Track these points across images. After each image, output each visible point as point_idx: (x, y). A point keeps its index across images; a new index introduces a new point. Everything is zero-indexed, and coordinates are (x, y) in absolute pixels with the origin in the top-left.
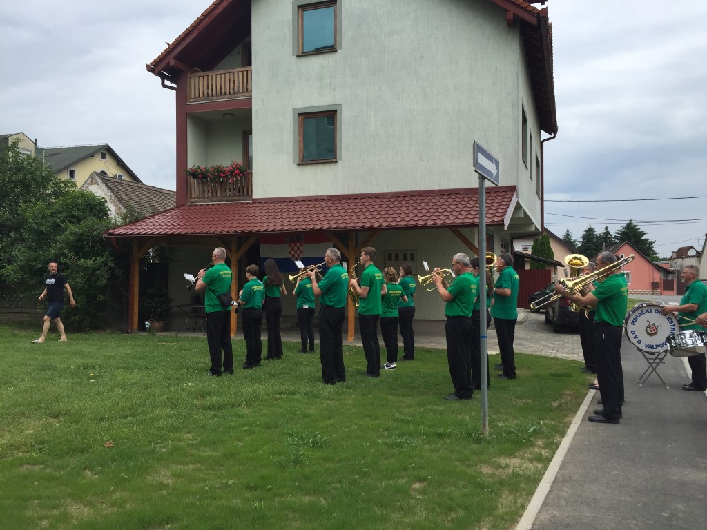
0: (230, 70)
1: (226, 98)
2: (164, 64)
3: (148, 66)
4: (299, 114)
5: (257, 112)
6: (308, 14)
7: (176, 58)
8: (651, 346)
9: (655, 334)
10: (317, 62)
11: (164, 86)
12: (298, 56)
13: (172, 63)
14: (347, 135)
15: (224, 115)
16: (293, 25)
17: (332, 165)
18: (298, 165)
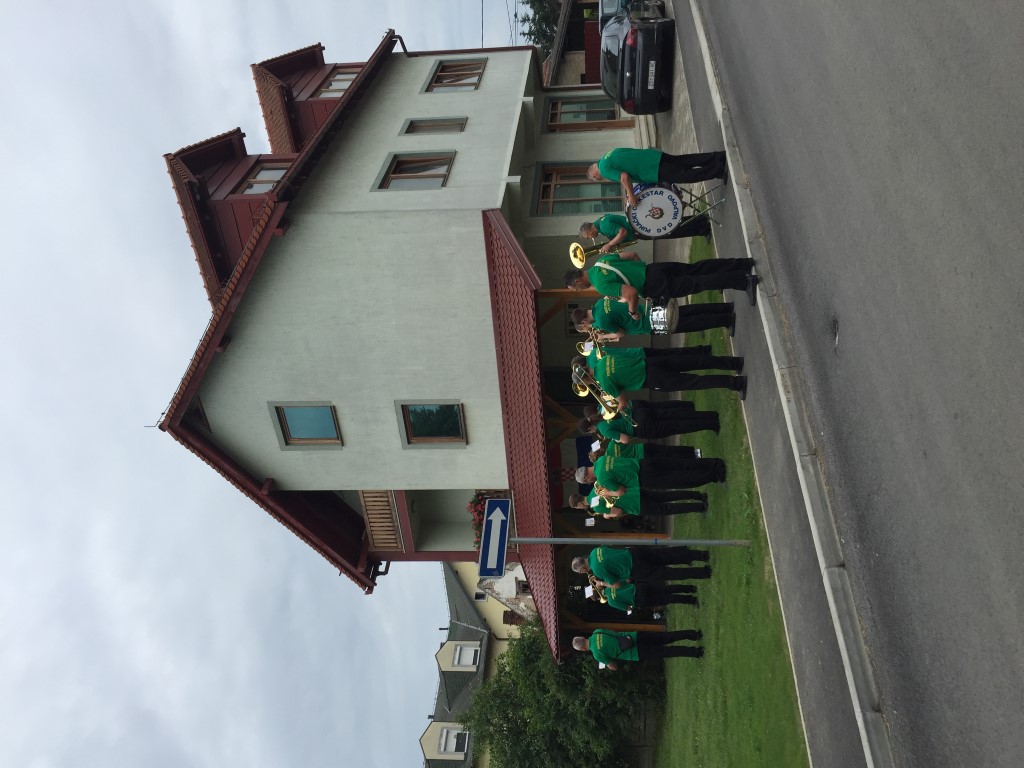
0: (364, 509)
1: (395, 513)
2: (363, 577)
3: (367, 593)
4: (409, 442)
5: (409, 485)
6: (294, 434)
7: (356, 567)
8: (676, 214)
9: (661, 210)
10: (348, 426)
11: (386, 572)
12: (343, 444)
13: (361, 570)
14: (431, 394)
15: (413, 511)
16: (308, 450)
17: (466, 409)
18: (467, 443)
